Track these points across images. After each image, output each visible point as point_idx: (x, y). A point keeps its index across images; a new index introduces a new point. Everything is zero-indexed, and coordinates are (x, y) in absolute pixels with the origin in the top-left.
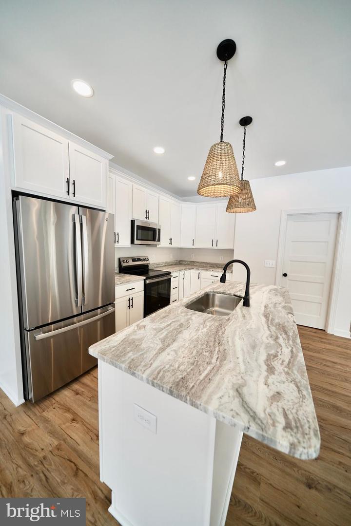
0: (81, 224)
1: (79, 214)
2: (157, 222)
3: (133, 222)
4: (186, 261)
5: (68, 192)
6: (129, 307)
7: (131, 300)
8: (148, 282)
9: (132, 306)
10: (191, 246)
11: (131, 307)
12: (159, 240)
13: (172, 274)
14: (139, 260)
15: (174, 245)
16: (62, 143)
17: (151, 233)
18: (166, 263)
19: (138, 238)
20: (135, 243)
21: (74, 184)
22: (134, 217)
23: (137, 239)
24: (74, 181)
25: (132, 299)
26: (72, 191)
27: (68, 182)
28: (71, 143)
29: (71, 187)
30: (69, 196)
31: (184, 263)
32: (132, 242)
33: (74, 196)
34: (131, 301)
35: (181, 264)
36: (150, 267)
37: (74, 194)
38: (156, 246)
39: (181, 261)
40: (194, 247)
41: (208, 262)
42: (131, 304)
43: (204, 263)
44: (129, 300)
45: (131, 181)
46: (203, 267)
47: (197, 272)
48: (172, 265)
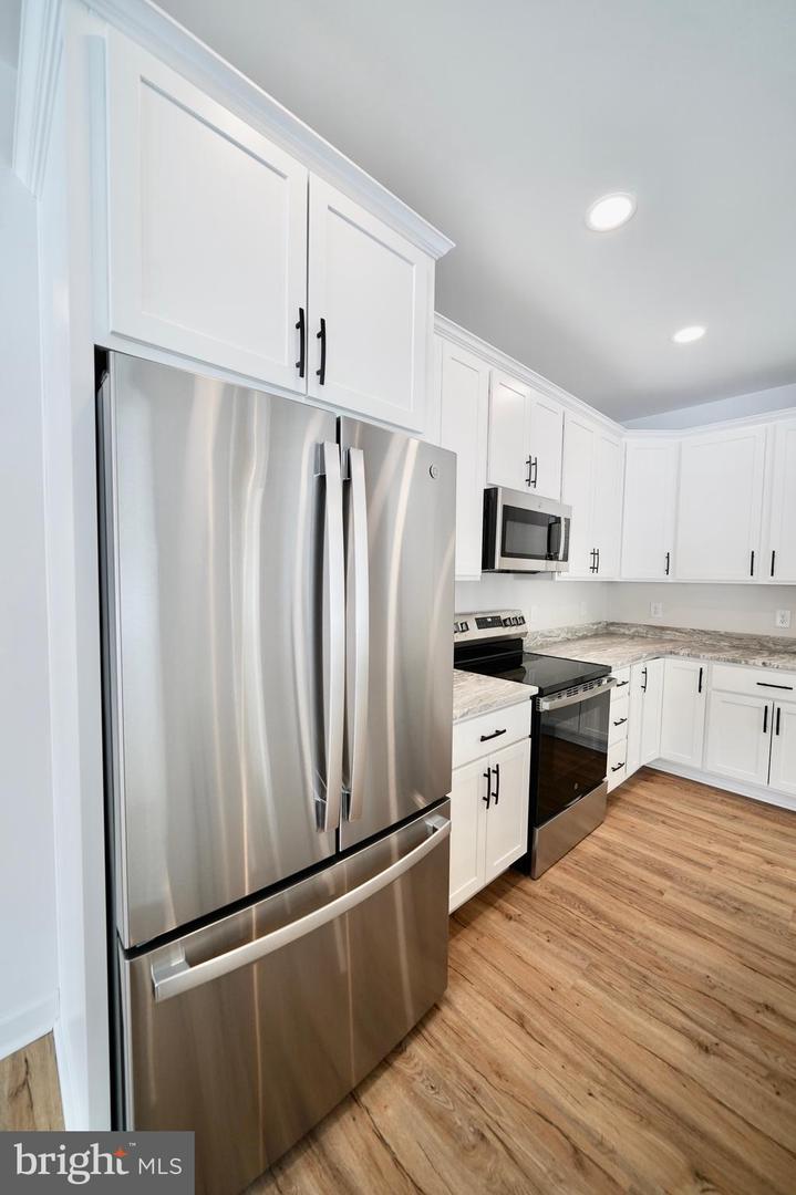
0: (347, 485)
1: (338, 441)
2: (558, 498)
3: (490, 496)
4: (633, 625)
5: (301, 365)
6: (488, 800)
7: (492, 774)
8: (545, 705)
9: (496, 796)
10: (660, 576)
11: (493, 799)
12: (566, 558)
13: (613, 675)
14: (497, 622)
15: (605, 573)
16: (284, 177)
17: (540, 532)
18: (570, 630)
19: (507, 550)
20: (497, 567)
21: (322, 335)
22: (495, 481)
23: (504, 554)
24: (323, 321)
25: (497, 772)
26: (313, 363)
27: (301, 325)
28: (316, 181)
29: (313, 344)
30: (303, 380)
31: (622, 630)
32: (487, 563)
33: (322, 382)
34: (494, 776)
35: (611, 634)
36: (528, 645)
37: (321, 373)
38: (552, 578)
39: (612, 624)
40: (670, 579)
41: (722, 630)
42: (493, 790)
43: (706, 633)
44: (488, 776)
45: (487, 359)
46: (713, 648)
47: (695, 665)
48: (585, 637)
